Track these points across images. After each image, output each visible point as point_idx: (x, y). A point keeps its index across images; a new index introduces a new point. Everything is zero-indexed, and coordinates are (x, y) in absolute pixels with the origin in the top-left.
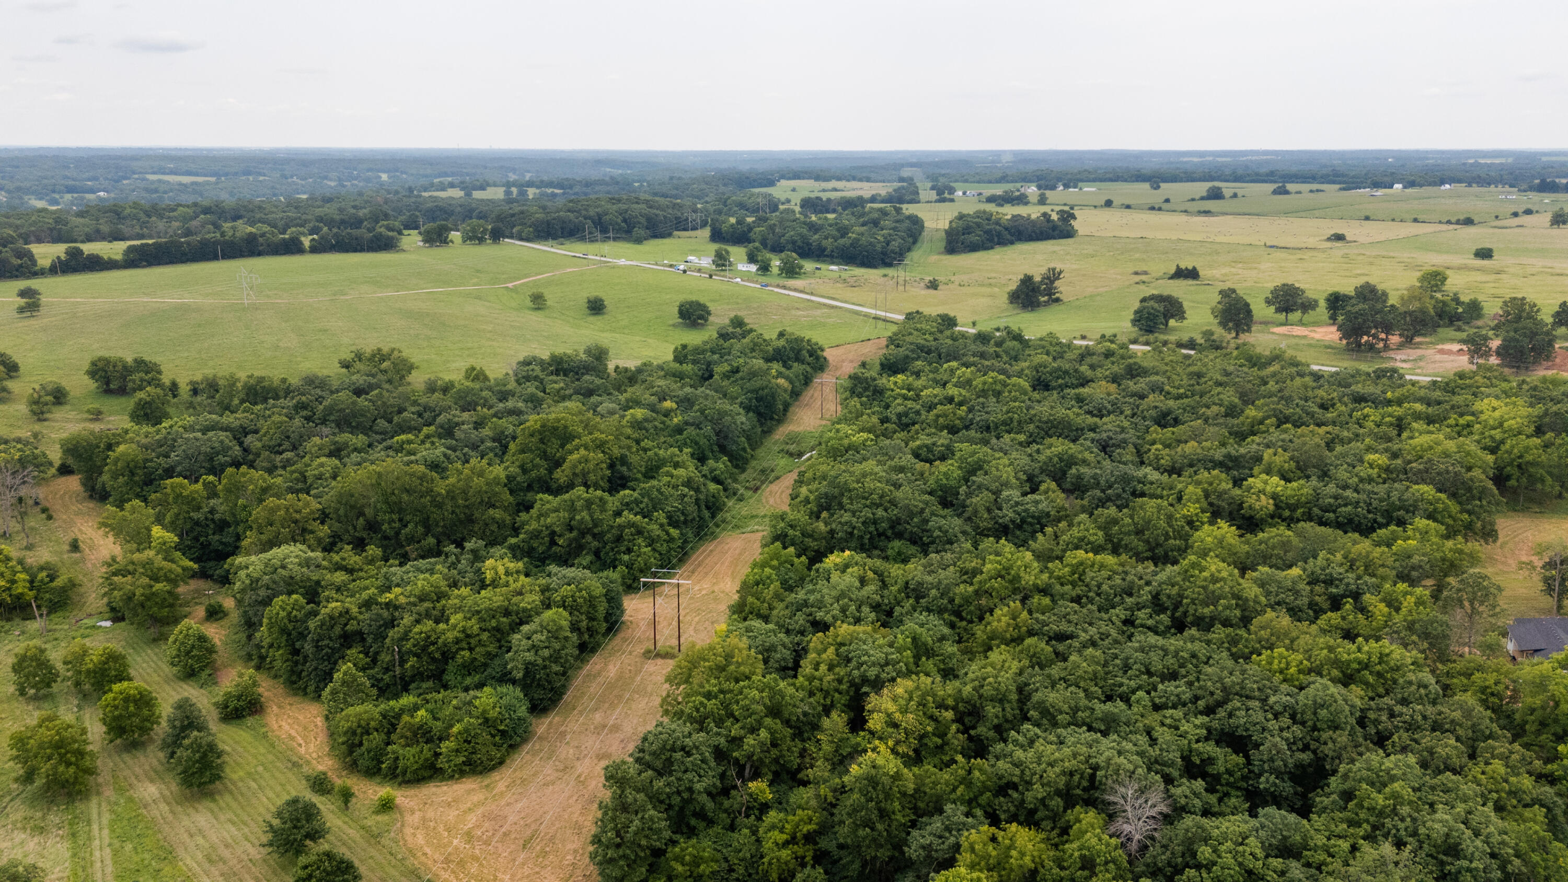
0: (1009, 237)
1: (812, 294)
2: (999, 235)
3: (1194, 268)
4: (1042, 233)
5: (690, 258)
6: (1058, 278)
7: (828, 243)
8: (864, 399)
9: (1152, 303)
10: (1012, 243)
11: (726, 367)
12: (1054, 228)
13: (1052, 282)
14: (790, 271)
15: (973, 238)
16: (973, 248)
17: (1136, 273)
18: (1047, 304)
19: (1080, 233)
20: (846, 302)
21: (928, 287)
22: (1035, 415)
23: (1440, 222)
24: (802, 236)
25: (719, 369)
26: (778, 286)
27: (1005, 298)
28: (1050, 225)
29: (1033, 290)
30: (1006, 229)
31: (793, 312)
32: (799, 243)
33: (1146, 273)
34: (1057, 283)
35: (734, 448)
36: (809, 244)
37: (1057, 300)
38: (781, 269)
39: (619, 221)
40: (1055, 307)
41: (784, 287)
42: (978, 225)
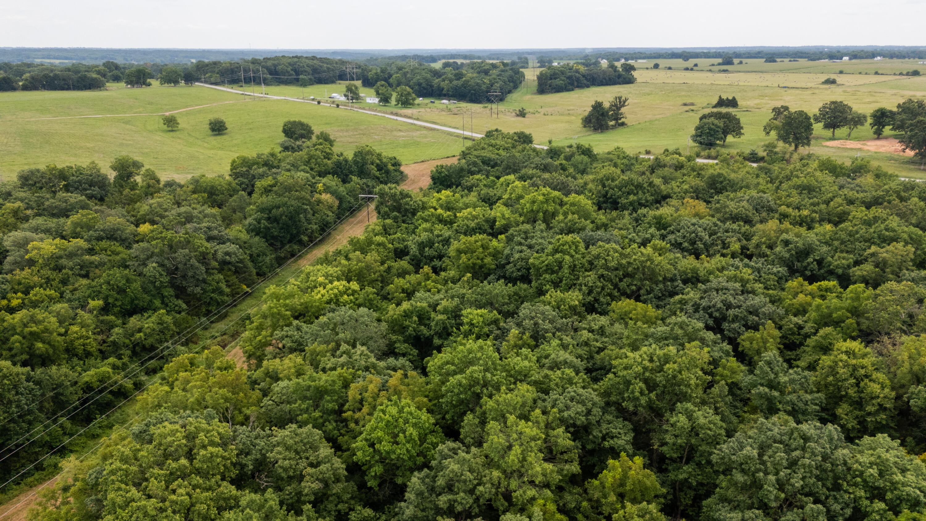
0: (585, 82)
1: (418, 119)
2: (578, 80)
3: (734, 99)
4: (610, 79)
5: (334, 95)
6: (623, 106)
7: (445, 85)
8: (388, 221)
9: (712, 119)
10: (588, 87)
11: (268, 181)
12: (619, 76)
13: (619, 109)
14: (405, 102)
15: (558, 82)
16: (559, 89)
17: (685, 105)
18: (614, 127)
19: (639, 80)
20: (445, 125)
21: (518, 115)
22: (598, 257)
23: (895, 74)
24: (427, 80)
25: (259, 184)
26: (392, 113)
27: (578, 123)
28: (617, 74)
29: (603, 115)
30: (584, 76)
31: (395, 133)
32: (424, 85)
33: (692, 104)
34: (623, 110)
35: (198, 290)
36: (432, 86)
37: (623, 124)
38: (398, 101)
39: (289, 69)
40: (621, 130)
41: (396, 114)
42: (563, 73)
